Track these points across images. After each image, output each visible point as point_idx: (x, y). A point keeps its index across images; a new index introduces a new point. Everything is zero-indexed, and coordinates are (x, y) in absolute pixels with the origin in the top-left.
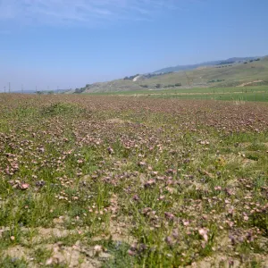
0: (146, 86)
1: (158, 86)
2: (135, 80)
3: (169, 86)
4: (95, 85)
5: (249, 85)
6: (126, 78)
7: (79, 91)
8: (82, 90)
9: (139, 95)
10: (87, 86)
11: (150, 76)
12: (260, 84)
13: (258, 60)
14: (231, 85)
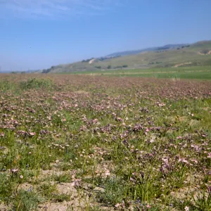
0: (99, 68)
1: (109, 67)
2: (90, 62)
3: (118, 67)
4: (59, 67)
5: (181, 66)
6: (84, 61)
7: (46, 72)
8: (48, 71)
9: (94, 74)
10: (52, 67)
11: (102, 59)
12: (190, 65)
13: (188, 46)
14: (167, 66)
